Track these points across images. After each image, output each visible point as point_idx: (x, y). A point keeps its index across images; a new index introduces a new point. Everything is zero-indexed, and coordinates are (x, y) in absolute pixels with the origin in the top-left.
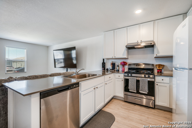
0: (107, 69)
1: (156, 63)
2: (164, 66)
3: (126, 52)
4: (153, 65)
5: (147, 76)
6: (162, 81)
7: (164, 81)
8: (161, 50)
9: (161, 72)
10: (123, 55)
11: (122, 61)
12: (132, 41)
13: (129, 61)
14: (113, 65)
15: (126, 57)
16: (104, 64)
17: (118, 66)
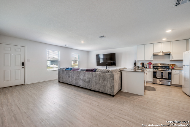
0: (138, 67)
1: (170, 63)
2: (175, 65)
3: (153, 57)
4: (169, 64)
5: (167, 70)
6: (176, 72)
7: (177, 72)
8: (175, 57)
9: (174, 68)
10: (151, 59)
11: (149, 62)
12: (156, 51)
13: (153, 62)
14: (143, 64)
15: (152, 60)
16: (135, 64)
17: (146, 65)
